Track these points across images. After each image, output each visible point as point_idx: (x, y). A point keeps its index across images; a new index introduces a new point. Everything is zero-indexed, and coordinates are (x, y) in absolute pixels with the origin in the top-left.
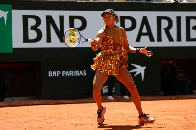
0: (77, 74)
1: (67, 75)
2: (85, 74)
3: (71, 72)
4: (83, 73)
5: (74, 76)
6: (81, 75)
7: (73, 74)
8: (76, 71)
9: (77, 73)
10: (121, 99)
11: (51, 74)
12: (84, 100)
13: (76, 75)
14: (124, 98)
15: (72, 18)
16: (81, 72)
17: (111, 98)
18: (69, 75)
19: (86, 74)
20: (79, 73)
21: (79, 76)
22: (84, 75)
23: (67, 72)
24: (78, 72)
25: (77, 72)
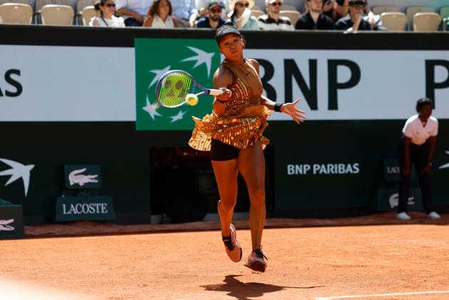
0: (342, 170)
1: (323, 173)
2: (356, 170)
3: (330, 167)
4: (353, 169)
5: (335, 174)
6: (349, 172)
7: (334, 170)
8: (340, 165)
9: (340, 169)
10: (425, 217)
11: (292, 169)
12: (354, 220)
13: (340, 172)
14: (431, 218)
15: (333, 65)
16: (349, 166)
17: (403, 216)
18: (325, 172)
19: (358, 170)
20: (346, 168)
21: (345, 174)
22: (355, 172)
23: (323, 166)
24: (344, 166)
25: (342, 167)
